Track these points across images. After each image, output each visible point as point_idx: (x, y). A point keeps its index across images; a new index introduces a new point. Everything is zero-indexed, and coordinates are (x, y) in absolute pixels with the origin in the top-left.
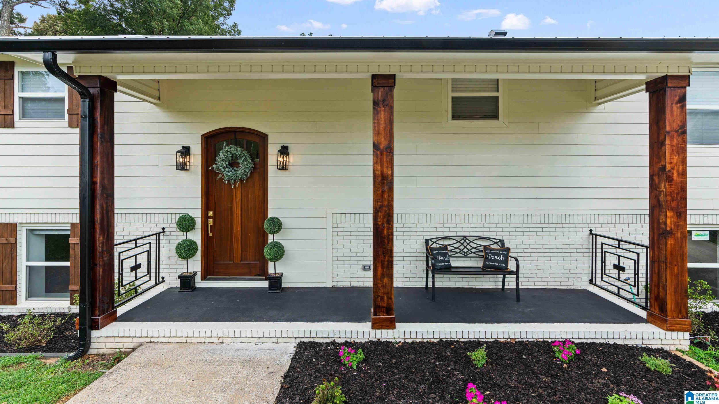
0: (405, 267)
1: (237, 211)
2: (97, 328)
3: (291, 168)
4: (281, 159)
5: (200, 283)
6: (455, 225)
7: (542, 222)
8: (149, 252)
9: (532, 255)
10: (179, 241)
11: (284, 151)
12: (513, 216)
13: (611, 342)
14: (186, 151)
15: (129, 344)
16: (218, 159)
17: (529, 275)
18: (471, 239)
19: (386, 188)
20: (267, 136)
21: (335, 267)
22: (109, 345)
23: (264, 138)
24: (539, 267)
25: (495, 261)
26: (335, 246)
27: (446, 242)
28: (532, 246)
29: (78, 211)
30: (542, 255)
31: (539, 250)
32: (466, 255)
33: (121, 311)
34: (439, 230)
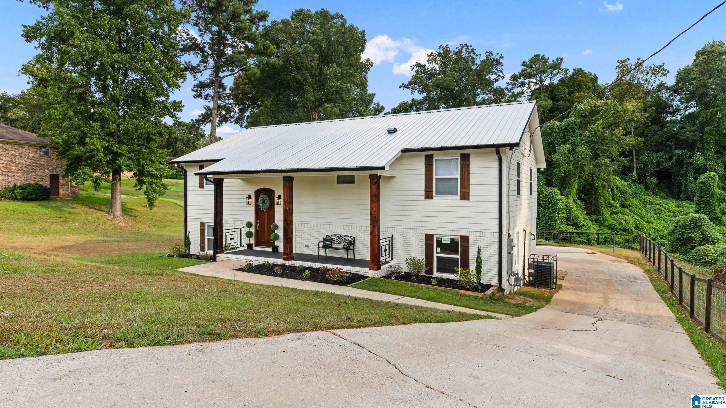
1: (266, 221)
2: (218, 254)
4: (278, 201)
5: (255, 248)
6: (338, 230)
10: (248, 231)
11: (279, 197)
14: (250, 197)
16: (259, 200)
18: (343, 236)
20: (274, 191)
27: (334, 237)
32: (340, 243)
33: (227, 252)
34: (332, 231)
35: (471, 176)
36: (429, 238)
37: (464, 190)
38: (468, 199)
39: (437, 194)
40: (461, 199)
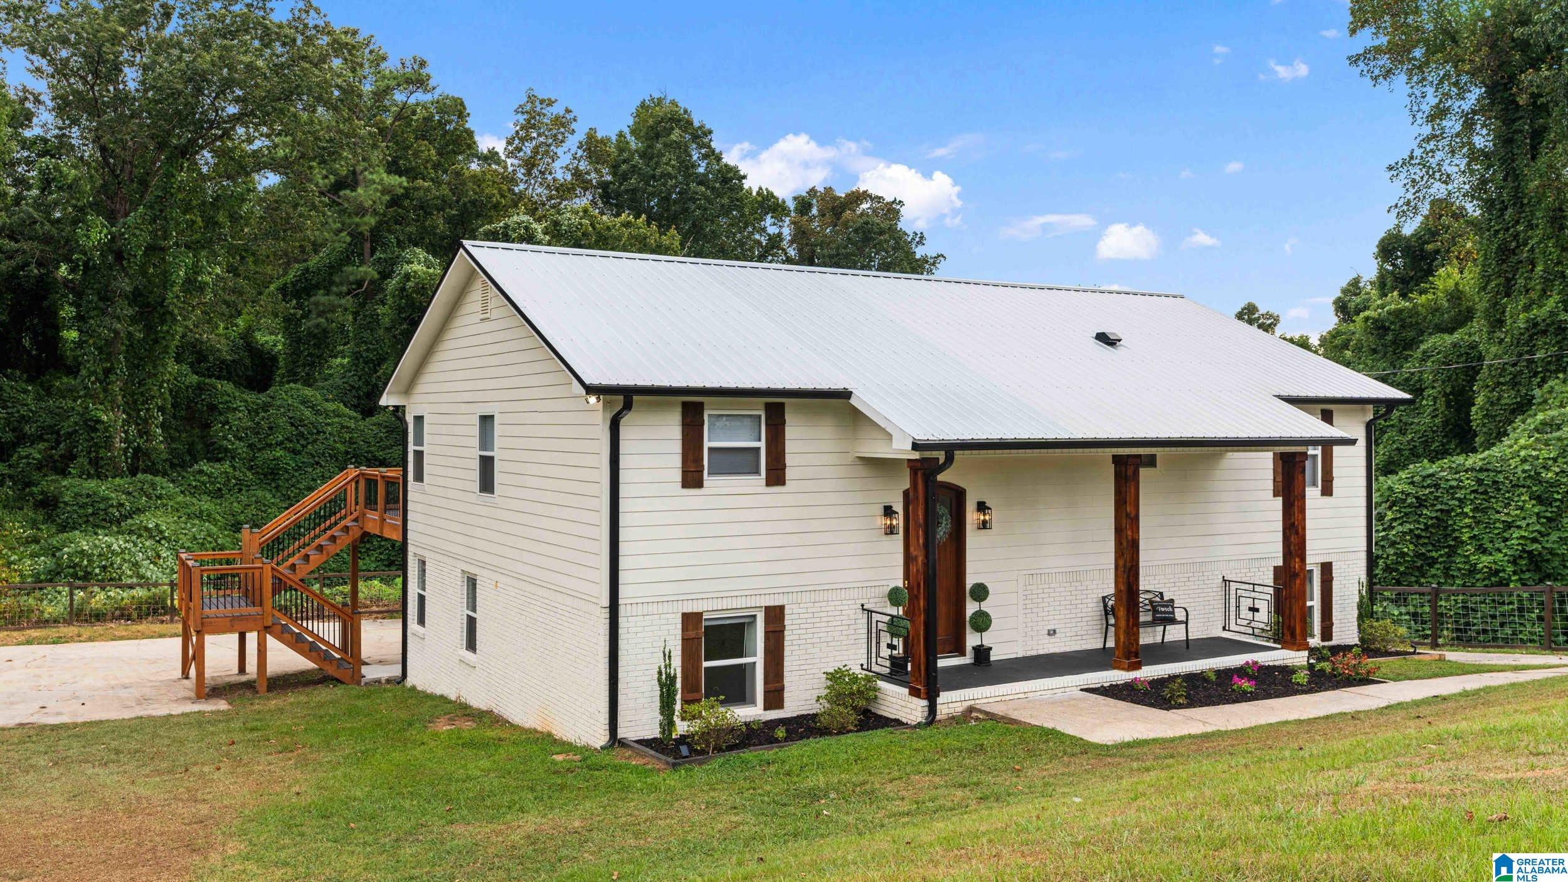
3: (990, 525)
4: (979, 518)
11: (982, 507)
14: (890, 511)
15: (959, 708)
20: (965, 491)
21: (1025, 634)
23: (961, 495)
25: (1165, 612)
26: (1024, 611)
35: (1335, 452)
37: (1326, 478)
38: (1331, 494)
40: (1322, 494)
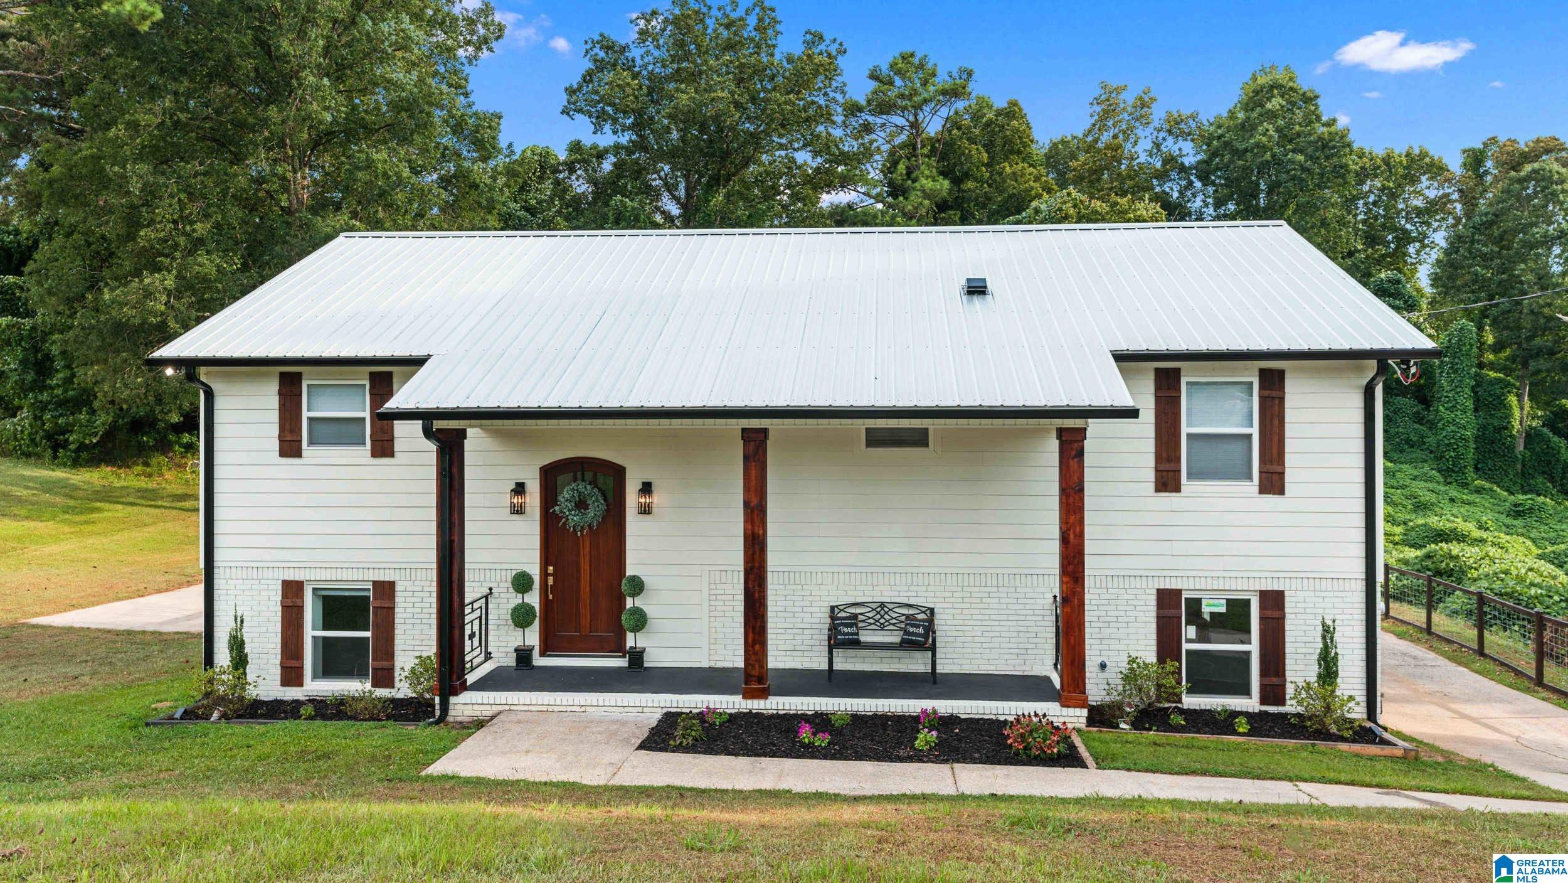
0: (806, 642)
1: (585, 567)
2: (456, 694)
3: (655, 510)
4: (642, 500)
5: (539, 661)
6: (870, 588)
7: (989, 584)
8: (480, 618)
9: (976, 628)
10: (513, 606)
11: (646, 488)
12: (949, 576)
13: (1002, 718)
15: (488, 712)
16: (560, 498)
17: (972, 656)
18: (891, 606)
19: (757, 548)
20: (624, 469)
21: (713, 641)
22: (466, 713)
23: (619, 473)
24: (985, 645)
26: (712, 614)
27: (859, 610)
28: (974, 617)
29: (434, 566)
30: (989, 629)
31: (984, 623)
32: (882, 628)
33: (471, 678)
34: (849, 593)
35: (1290, 431)
36: (1167, 599)
37: (1271, 468)
38: (1281, 491)
39: (1190, 476)
40: (1261, 492)
